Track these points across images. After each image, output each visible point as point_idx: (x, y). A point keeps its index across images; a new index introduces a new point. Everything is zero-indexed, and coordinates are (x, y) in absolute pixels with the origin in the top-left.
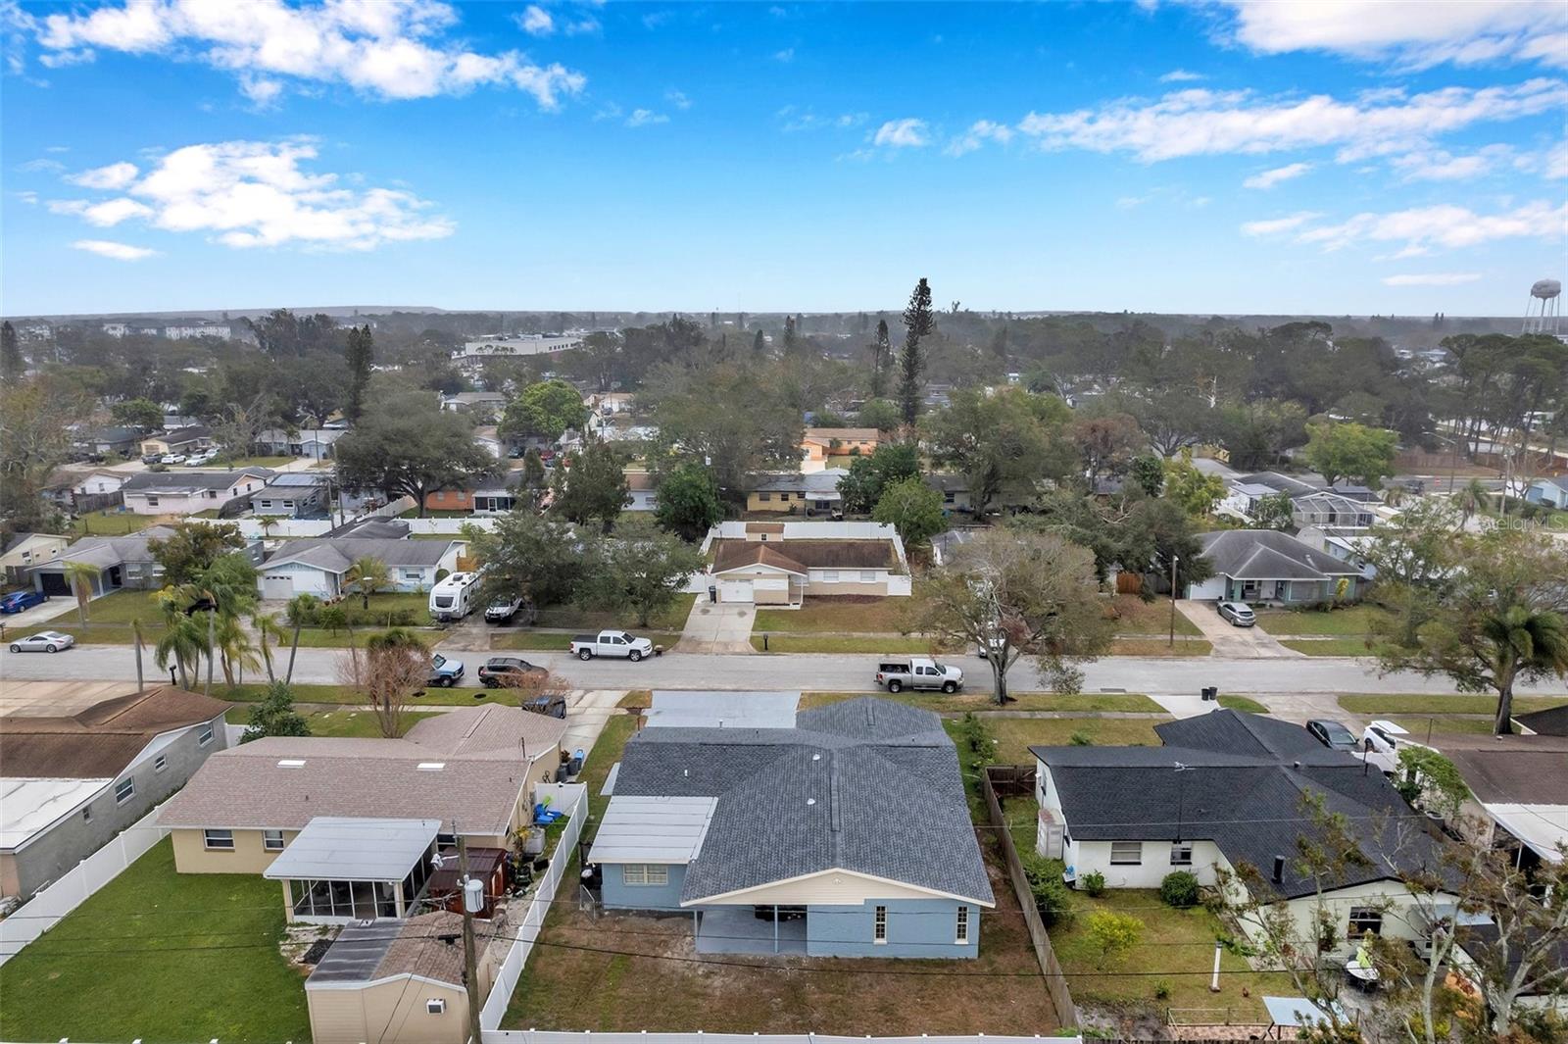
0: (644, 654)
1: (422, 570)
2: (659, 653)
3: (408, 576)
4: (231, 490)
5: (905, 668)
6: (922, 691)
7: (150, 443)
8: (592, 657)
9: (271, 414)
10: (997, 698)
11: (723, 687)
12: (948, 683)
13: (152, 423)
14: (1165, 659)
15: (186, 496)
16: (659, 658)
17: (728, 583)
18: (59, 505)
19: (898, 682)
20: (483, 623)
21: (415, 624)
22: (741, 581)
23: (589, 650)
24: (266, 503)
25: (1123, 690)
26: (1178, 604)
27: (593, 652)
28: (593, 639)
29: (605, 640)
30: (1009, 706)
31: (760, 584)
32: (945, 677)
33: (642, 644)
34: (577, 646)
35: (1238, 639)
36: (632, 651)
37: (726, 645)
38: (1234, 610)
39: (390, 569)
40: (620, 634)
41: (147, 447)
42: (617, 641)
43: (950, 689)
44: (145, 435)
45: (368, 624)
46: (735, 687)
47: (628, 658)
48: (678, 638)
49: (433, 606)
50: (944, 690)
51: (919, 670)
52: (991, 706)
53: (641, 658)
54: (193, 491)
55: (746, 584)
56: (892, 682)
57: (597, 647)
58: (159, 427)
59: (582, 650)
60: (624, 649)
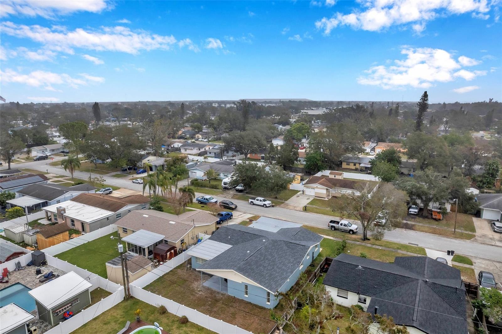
0: (267, 206)
1: (228, 174)
2: (273, 206)
3: (225, 176)
4: (204, 149)
5: (338, 223)
6: (343, 231)
7: (198, 135)
8: (254, 204)
9: (225, 129)
10: (363, 238)
11: (282, 219)
12: (351, 230)
13: (200, 130)
14: (447, 238)
15: (192, 149)
16: (273, 208)
17: (308, 189)
18: (168, 149)
19: (334, 227)
20: (235, 191)
21: (218, 189)
22: (311, 188)
23: (253, 202)
24: (210, 153)
25: (418, 245)
26: (474, 219)
27: (254, 203)
28: (254, 199)
29: (257, 200)
30: (366, 241)
31: (317, 190)
32: (351, 228)
33: (268, 203)
34: (250, 200)
35: (491, 236)
36: (264, 204)
37: (295, 207)
38: (495, 225)
39: (220, 173)
40: (262, 199)
41: (197, 136)
42: (261, 201)
43: (351, 233)
44: (198, 133)
45: (207, 187)
46: (285, 219)
47: (263, 206)
48: (283, 203)
49: (223, 184)
50: (349, 232)
51: (341, 224)
52: (359, 240)
53: (266, 207)
54: (194, 148)
55: (313, 190)
56: (332, 226)
57: (255, 202)
58: (201, 131)
59: (251, 202)
60: (262, 203)
